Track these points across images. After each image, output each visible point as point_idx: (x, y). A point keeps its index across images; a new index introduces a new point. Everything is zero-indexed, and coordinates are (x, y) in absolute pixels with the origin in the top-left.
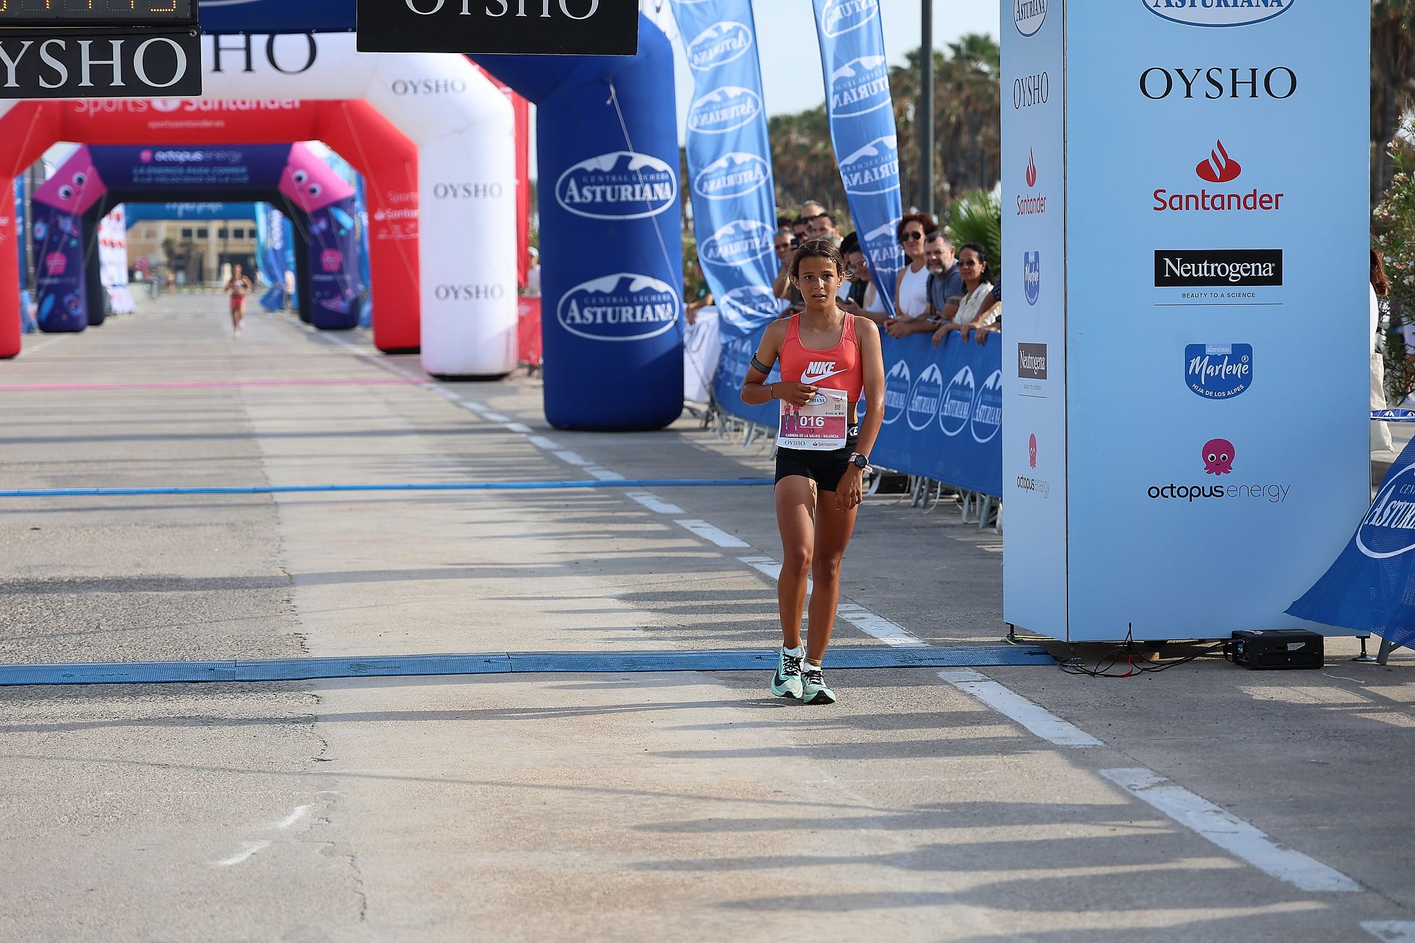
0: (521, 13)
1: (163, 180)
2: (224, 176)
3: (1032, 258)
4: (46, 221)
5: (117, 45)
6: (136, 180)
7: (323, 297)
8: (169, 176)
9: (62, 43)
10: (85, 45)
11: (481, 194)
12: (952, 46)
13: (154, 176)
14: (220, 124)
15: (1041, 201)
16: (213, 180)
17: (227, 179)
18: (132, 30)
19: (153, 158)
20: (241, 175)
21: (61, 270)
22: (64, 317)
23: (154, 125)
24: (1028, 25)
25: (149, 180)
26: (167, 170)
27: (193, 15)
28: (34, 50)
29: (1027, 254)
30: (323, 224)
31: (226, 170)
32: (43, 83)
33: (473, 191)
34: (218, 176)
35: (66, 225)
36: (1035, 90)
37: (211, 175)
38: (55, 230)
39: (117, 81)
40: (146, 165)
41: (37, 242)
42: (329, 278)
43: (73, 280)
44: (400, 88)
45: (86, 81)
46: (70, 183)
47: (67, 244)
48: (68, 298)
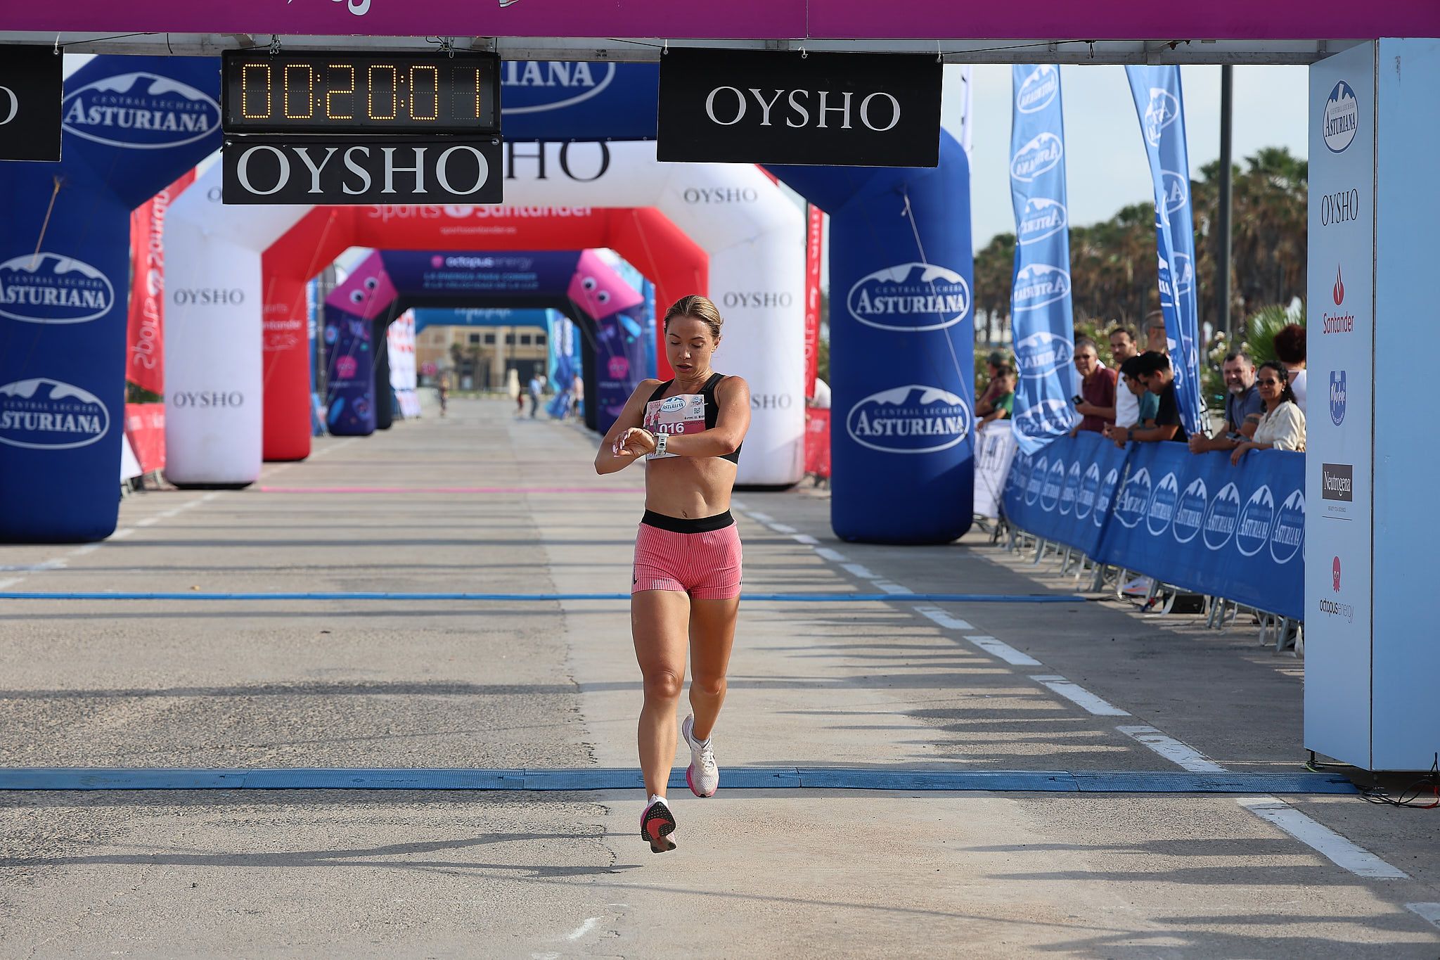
0: (822, 124)
1: (453, 285)
2: (514, 282)
3: (1338, 378)
4: (337, 325)
5: (420, 152)
6: (427, 285)
7: (610, 405)
8: (459, 281)
9: (366, 150)
10: (389, 152)
11: (770, 303)
12: (1250, 160)
13: (444, 281)
14: (511, 230)
15: (1349, 320)
16: (503, 286)
17: (517, 286)
18: (434, 138)
19: (444, 264)
20: (531, 282)
21: (351, 374)
22: (353, 421)
23: (446, 231)
24: (1338, 141)
25: (440, 285)
26: (458, 276)
27: (496, 123)
28: (338, 157)
29: (1333, 374)
30: (611, 332)
31: (516, 276)
32: (346, 190)
33: (763, 300)
34: (508, 282)
35: (358, 329)
36: (1343, 206)
37: (501, 281)
38: (346, 335)
39: (420, 188)
40: (437, 270)
41: (329, 346)
42: (616, 385)
43: (363, 384)
44: (692, 197)
45: (389, 188)
46: (362, 287)
47: (358, 347)
48: (358, 401)
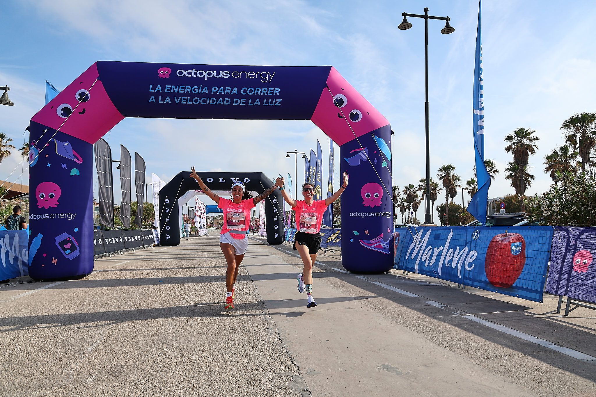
2: (254, 98)
4: (40, 145)
6: (152, 99)
7: (362, 236)
8: (191, 96)
13: (172, 95)
16: (242, 102)
17: (258, 102)
19: (173, 75)
20: (275, 97)
21: (54, 204)
22: (55, 261)
26: (188, 89)
30: (363, 155)
31: (257, 91)
34: (247, 97)
37: (240, 96)
40: (164, 82)
42: (370, 215)
43: (72, 216)
46: (73, 103)
48: (65, 236)
